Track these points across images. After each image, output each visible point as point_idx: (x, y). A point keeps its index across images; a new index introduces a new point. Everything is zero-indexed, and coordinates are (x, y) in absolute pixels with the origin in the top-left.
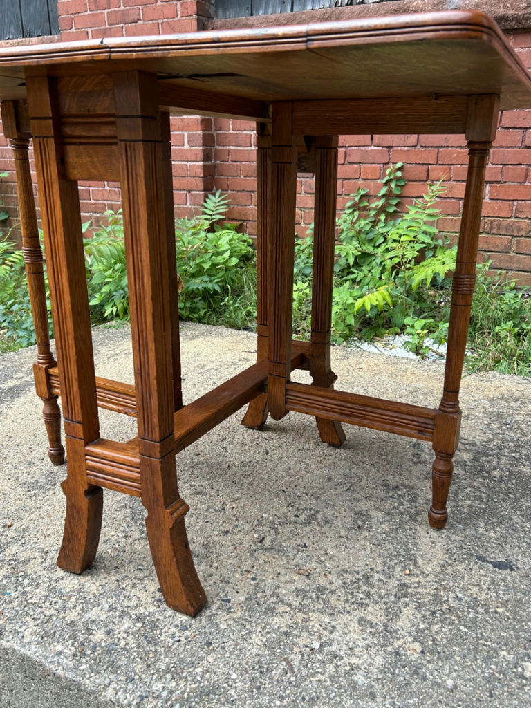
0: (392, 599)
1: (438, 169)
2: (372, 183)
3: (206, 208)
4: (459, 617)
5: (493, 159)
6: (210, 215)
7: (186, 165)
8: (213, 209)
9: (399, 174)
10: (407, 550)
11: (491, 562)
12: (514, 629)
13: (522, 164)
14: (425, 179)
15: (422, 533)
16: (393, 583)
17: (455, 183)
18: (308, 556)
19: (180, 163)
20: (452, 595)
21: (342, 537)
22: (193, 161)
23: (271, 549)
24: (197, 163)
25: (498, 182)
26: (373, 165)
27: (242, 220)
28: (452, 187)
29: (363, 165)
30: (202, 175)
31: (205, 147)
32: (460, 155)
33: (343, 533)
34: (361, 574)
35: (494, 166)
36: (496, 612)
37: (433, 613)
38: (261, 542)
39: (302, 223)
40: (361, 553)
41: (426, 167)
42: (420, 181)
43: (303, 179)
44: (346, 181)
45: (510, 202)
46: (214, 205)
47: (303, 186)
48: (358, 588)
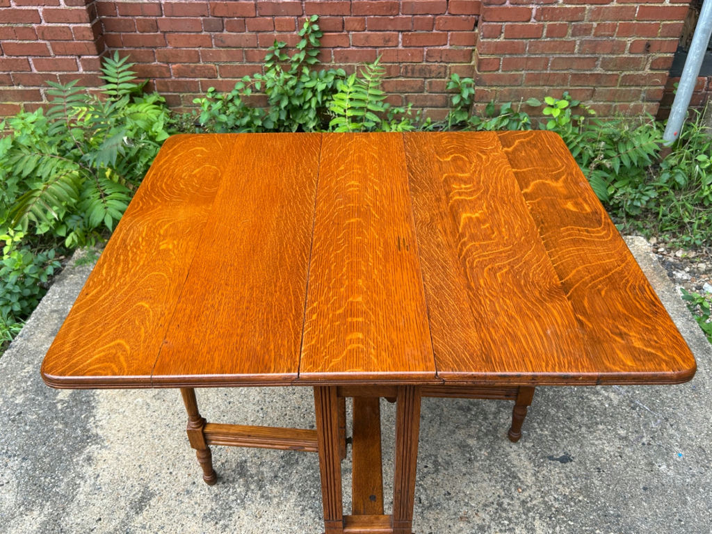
0: (524, 517)
1: (352, 20)
2: (288, 34)
3: (106, 75)
4: (564, 514)
5: (403, 8)
6: (116, 84)
7: (68, 27)
8: (116, 75)
9: (316, 27)
10: (508, 469)
11: (557, 460)
12: (594, 510)
13: (428, 14)
14: (341, 30)
15: (508, 449)
16: (517, 503)
17: (370, 33)
18: (456, 501)
19: (59, 25)
20: (552, 498)
21: (464, 475)
22: (77, 23)
23: (431, 506)
24: (83, 25)
25: (409, 31)
26: (287, 17)
27: (146, 78)
28: (368, 36)
29: (276, 18)
30: (93, 38)
31: (88, 5)
32: (373, 7)
33: (464, 470)
34: (495, 503)
35: (405, 16)
36: (580, 501)
37: (550, 518)
38: (420, 503)
39: (219, 77)
40: (485, 485)
41: (340, 18)
42: (336, 32)
43: (212, 33)
44: (260, 34)
45: (421, 49)
46: (116, 71)
47: (213, 40)
48: (500, 517)
